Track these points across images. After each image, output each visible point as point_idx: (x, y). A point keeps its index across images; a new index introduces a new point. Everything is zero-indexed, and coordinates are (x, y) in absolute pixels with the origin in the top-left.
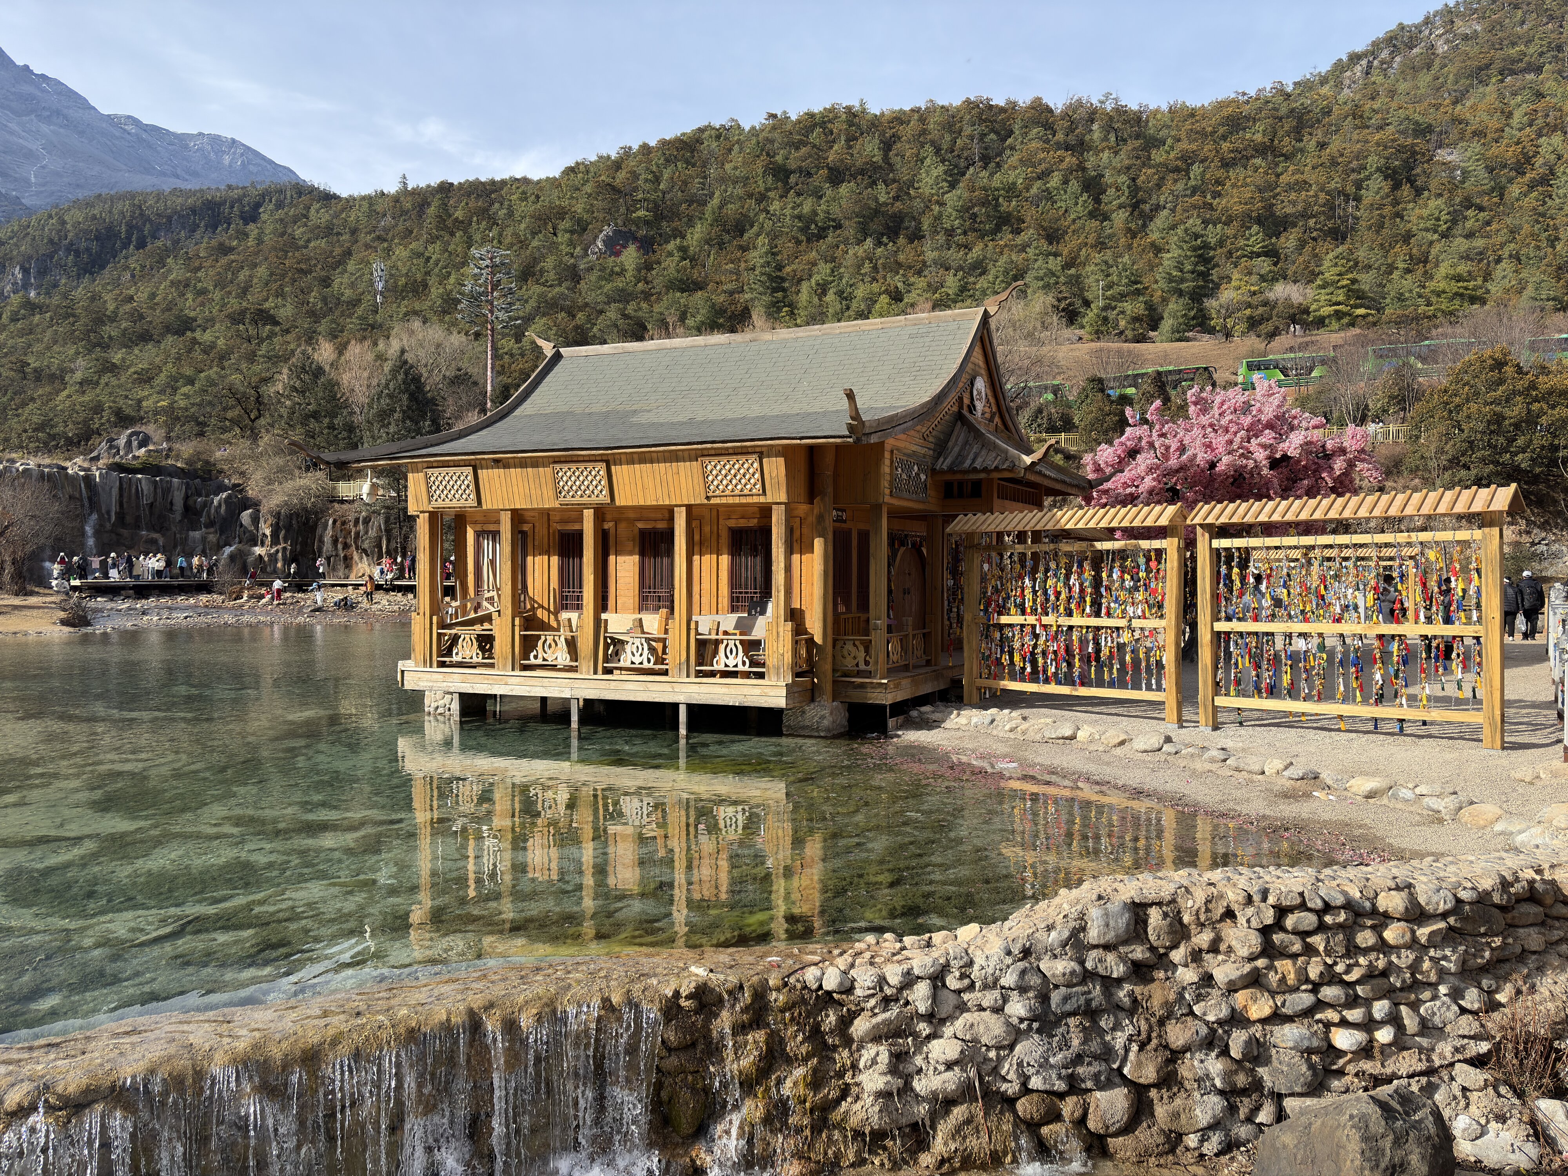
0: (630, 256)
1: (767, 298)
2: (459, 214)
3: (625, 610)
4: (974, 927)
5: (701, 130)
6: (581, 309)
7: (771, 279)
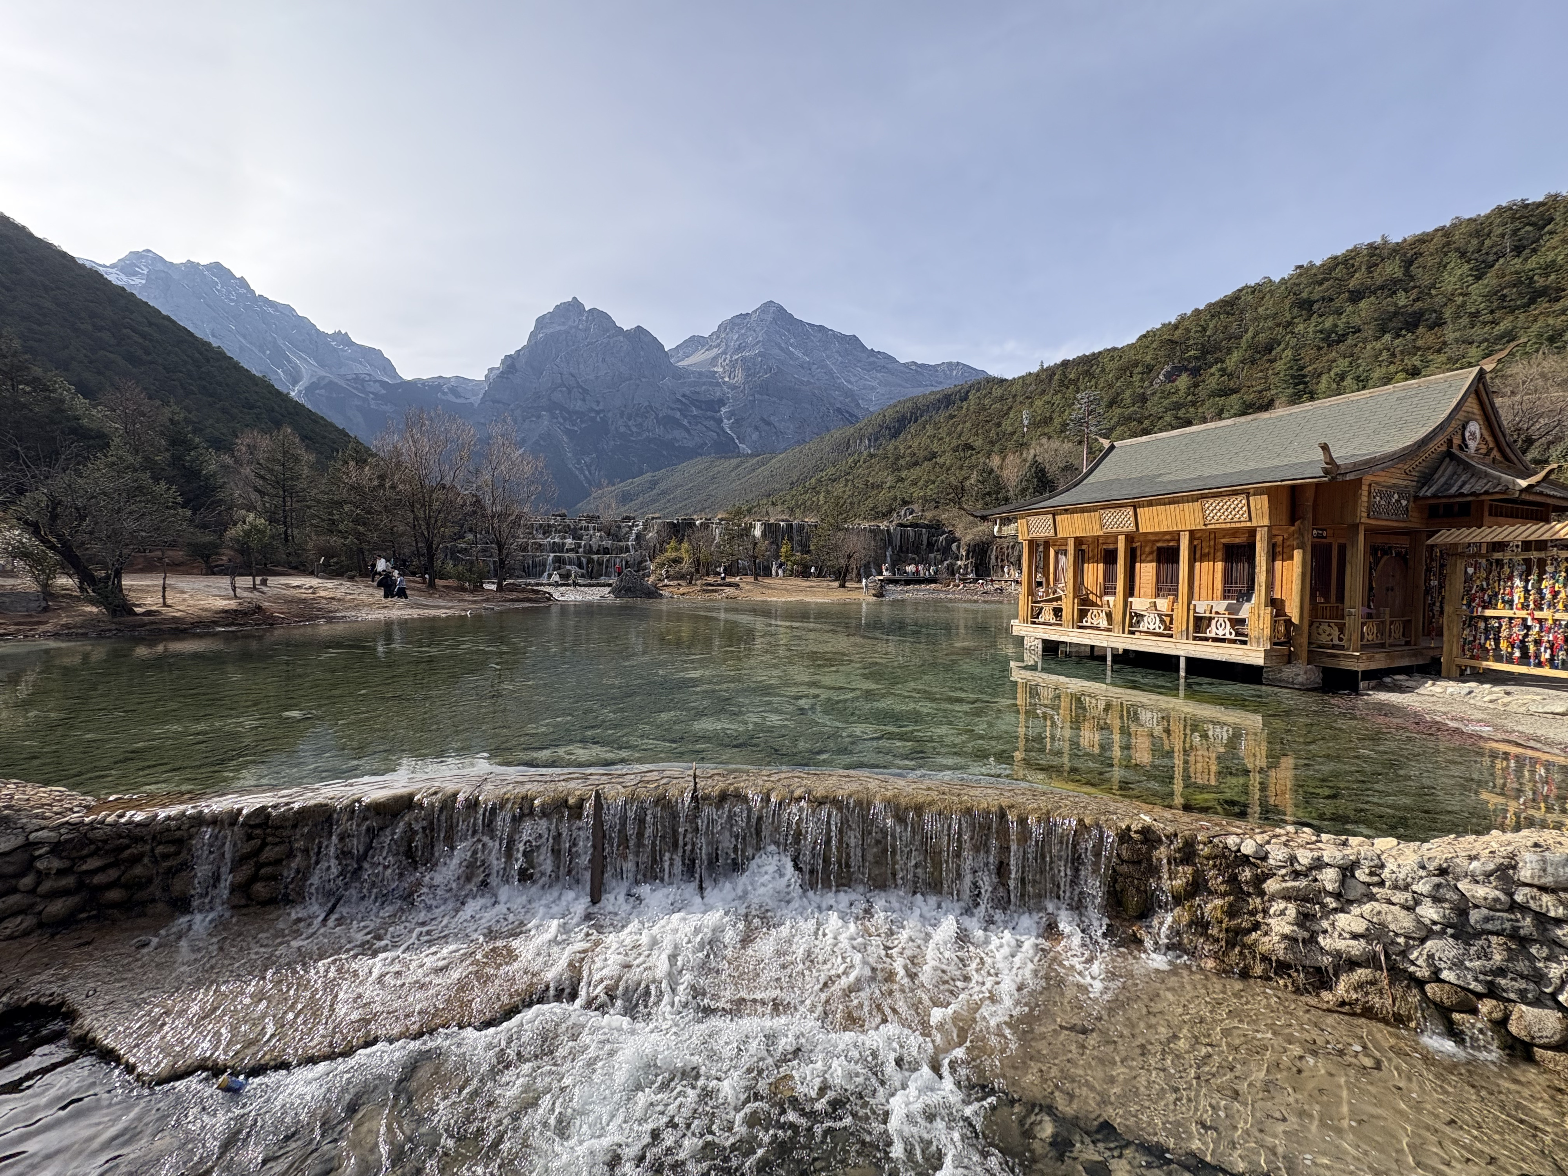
0: (1183, 381)
1: (1290, 391)
2: (1072, 376)
3: (1146, 596)
4: (1392, 841)
5: (1240, 291)
6: (1146, 418)
7: (1293, 377)
